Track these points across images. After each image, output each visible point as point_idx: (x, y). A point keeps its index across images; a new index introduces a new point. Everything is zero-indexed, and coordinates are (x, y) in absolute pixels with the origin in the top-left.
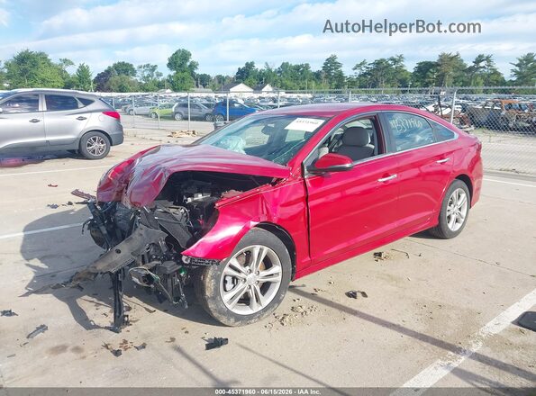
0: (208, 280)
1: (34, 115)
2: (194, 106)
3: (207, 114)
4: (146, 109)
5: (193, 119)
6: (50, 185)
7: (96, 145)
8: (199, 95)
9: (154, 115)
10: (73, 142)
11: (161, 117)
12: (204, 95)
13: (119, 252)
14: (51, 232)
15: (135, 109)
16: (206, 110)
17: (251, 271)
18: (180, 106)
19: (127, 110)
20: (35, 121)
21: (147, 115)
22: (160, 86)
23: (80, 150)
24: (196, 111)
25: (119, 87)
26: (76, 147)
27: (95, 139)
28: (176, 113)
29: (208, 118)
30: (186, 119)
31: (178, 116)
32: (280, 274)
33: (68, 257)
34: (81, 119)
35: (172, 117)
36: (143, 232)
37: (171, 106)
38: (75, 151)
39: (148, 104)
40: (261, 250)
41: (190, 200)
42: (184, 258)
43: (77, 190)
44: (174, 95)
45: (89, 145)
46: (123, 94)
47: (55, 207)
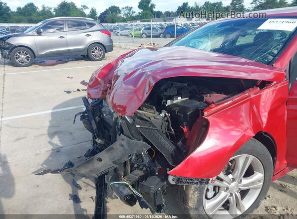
0: (191, 192)
1: (61, 34)
2: (154, 29)
3: (160, 34)
4: (126, 32)
5: (153, 37)
6: (69, 77)
7: (97, 52)
8: (155, 23)
9: (130, 35)
10: (83, 50)
11: (135, 36)
12: (158, 23)
13: (100, 160)
14: (63, 112)
15: (120, 32)
16: (160, 31)
17: (234, 180)
18: (145, 29)
19: (116, 33)
20: (61, 37)
21: (127, 35)
22: (134, 19)
23: (87, 56)
24: (155, 32)
25: (112, 20)
26: (85, 53)
27: (96, 48)
28: (143, 33)
29: (161, 36)
30: (149, 37)
31: (144, 36)
32: (262, 181)
33: (71, 133)
34: (88, 35)
35: (141, 36)
36: (124, 143)
37: (140, 30)
38: (85, 56)
39: (127, 29)
40: (247, 159)
41: (169, 102)
42: (170, 178)
43: (83, 81)
44: (142, 23)
45: (93, 52)
46: (114, 24)
47: (69, 92)
